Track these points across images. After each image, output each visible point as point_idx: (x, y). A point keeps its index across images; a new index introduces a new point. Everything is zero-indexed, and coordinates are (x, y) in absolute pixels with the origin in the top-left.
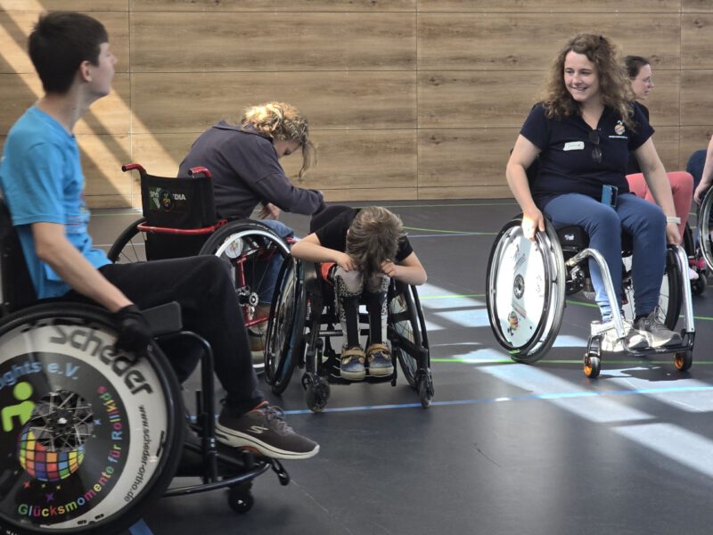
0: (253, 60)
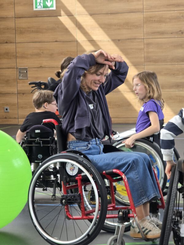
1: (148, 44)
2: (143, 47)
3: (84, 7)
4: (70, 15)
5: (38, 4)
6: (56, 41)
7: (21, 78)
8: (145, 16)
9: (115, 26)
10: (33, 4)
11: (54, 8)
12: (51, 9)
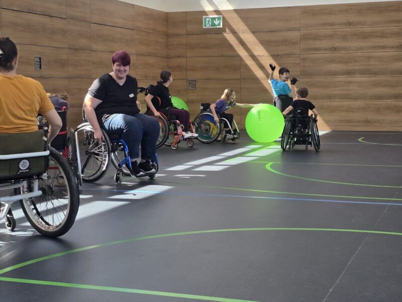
0: (349, 73)
1: (304, 59)
2: (299, 61)
3: (247, 25)
4: (234, 33)
5: (207, 23)
6: (222, 56)
7: (190, 88)
8: (302, 34)
9: (275, 42)
10: (202, 23)
11: (221, 26)
12: (218, 27)
